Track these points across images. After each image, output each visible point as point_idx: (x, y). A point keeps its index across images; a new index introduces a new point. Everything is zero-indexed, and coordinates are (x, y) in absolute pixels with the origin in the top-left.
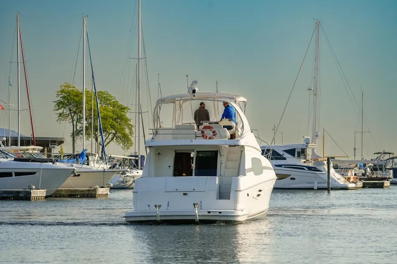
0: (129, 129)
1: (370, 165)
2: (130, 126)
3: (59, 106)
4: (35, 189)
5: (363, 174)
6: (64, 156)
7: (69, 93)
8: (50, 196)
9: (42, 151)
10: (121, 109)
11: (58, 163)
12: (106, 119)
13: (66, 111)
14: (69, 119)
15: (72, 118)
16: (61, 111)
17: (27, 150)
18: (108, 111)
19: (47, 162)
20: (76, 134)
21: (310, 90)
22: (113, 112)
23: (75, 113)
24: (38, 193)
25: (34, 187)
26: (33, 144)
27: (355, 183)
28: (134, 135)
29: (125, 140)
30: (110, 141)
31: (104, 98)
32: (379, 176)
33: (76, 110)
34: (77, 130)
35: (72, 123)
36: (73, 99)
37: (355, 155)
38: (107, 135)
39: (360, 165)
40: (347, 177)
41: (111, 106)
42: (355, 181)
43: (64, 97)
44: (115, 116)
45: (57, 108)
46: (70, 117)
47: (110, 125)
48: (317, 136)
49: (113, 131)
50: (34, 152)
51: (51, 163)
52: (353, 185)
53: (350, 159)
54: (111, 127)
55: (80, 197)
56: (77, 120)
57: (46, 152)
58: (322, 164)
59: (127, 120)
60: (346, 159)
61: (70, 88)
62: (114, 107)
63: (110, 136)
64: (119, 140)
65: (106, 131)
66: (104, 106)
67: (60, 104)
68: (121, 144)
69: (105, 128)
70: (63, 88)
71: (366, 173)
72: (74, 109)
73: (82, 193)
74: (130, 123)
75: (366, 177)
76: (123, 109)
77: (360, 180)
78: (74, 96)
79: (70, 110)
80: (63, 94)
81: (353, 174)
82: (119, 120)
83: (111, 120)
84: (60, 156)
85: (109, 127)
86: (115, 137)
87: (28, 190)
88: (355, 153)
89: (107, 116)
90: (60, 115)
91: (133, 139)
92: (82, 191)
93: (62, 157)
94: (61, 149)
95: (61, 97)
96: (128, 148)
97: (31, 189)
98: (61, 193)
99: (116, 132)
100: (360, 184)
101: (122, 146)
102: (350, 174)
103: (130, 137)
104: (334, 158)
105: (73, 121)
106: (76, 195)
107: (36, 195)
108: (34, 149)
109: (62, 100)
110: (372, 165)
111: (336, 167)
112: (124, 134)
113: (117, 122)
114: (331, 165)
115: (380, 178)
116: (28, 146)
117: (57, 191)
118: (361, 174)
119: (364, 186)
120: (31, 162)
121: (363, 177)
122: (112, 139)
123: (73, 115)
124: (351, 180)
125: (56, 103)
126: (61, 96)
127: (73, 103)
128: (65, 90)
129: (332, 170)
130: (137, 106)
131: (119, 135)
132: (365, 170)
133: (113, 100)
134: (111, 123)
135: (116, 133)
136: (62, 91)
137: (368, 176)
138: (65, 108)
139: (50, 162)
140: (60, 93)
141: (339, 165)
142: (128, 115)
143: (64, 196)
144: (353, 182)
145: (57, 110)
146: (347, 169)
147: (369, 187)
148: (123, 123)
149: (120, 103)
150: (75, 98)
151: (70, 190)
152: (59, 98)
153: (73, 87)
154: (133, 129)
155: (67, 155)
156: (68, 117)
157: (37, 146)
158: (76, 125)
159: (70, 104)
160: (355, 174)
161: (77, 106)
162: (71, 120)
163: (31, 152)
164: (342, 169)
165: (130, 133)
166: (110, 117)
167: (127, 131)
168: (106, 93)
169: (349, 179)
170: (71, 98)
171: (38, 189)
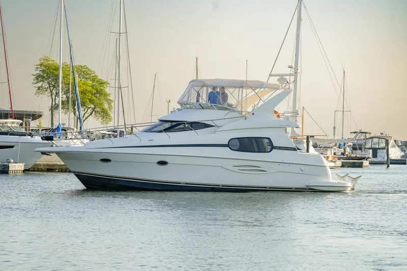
0: (109, 104)
1: (350, 144)
2: (109, 101)
3: (37, 79)
4: (13, 163)
5: (342, 153)
6: (43, 130)
7: (48, 67)
8: (28, 170)
9: (21, 125)
10: (101, 84)
11: (36, 137)
12: (85, 94)
13: (45, 85)
14: (48, 93)
15: (51, 91)
16: (40, 84)
17: (6, 123)
18: (87, 85)
19: (25, 135)
20: (54, 108)
21: (290, 67)
22: (93, 86)
23: (54, 86)
24: (16, 167)
25: (12, 161)
26: (11, 117)
27: (335, 162)
28: (113, 110)
29: (104, 114)
30: (88, 116)
31: (84, 72)
32: (358, 156)
33: (55, 83)
34: (55, 104)
35: (51, 97)
36: (53, 73)
37: (334, 134)
38: (86, 110)
39: (340, 145)
40: (326, 156)
41: (90, 80)
42: (334, 160)
43: (43, 71)
44: (94, 91)
45: (36, 81)
46: (49, 90)
47: (89, 99)
48: (298, 114)
49: (92, 106)
50: (13, 125)
51: (29, 137)
52: (332, 164)
53: (329, 138)
54: (90, 102)
55: (59, 172)
56: (56, 93)
57: (24, 125)
58: (301, 142)
59: (106, 95)
60: (326, 138)
61: (49, 61)
62: (93, 81)
63: (89, 111)
64: (98, 115)
65: (85, 105)
66: (83, 80)
67: (39, 78)
68: (100, 119)
69: (84, 103)
70: (42, 61)
71: (345, 152)
72: (53, 83)
73: (61, 167)
74: (110, 98)
75: (345, 156)
76: (102, 83)
77: (339, 159)
78: (53, 70)
79: (49, 84)
80: (42, 67)
81: (333, 154)
82: (98, 95)
83: (90, 95)
84: (39, 130)
85: (88, 101)
86: (94, 112)
87: (6, 163)
88: (334, 131)
89: (86, 90)
90: (39, 88)
91: (112, 114)
92: (60, 165)
93: (40, 131)
94: (40, 123)
95: (40, 71)
96: (107, 123)
97: (9, 162)
98: (39, 167)
99: (95, 106)
100: (339, 163)
101: (101, 121)
102: (330, 153)
103: (109, 111)
104: (313, 137)
105: (51, 95)
106: (54, 170)
107: (14, 169)
108: (13, 123)
109: (41, 74)
110: (352, 144)
111: (315, 146)
112: (103, 109)
113: (96, 97)
114: (311, 144)
115: (358, 157)
116: (6, 119)
117: (35, 165)
118: (340, 154)
119: (343, 166)
120: (10, 135)
121: (342, 156)
122: (91, 114)
123: (52, 88)
124: (330, 159)
125: (35, 77)
126: (40, 69)
127: (52, 77)
128: (44, 64)
129: (312, 149)
130: (117, 81)
131: (98, 109)
132: (345, 150)
133: (93, 75)
134: (90, 98)
135: (95, 108)
136: (41, 65)
137: (347, 155)
138: (43, 81)
139: (28, 135)
140: (39, 67)
141: (318, 143)
142: (108, 90)
143: (42, 171)
144: (332, 161)
145: (36, 83)
146: (326, 148)
147: (348, 167)
148: (102, 97)
149: (99, 77)
150: (54, 71)
151: (48, 165)
152: (38, 72)
153: (52, 61)
154: (113, 104)
155: (46, 130)
156: (47, 90)
157: (15, 119)
158: (55, 99)
159: (50, 78)
160: (335, 154)
161: (56, 80)
162: (50, 94)
163: (9, 125)
164: (321, 147)
165: (110, 108)
166: (89, 91)
167: (106, 106)
168: (85, 67)
169: (328, 157)
170: (50, 72)
171: (16, 163)
